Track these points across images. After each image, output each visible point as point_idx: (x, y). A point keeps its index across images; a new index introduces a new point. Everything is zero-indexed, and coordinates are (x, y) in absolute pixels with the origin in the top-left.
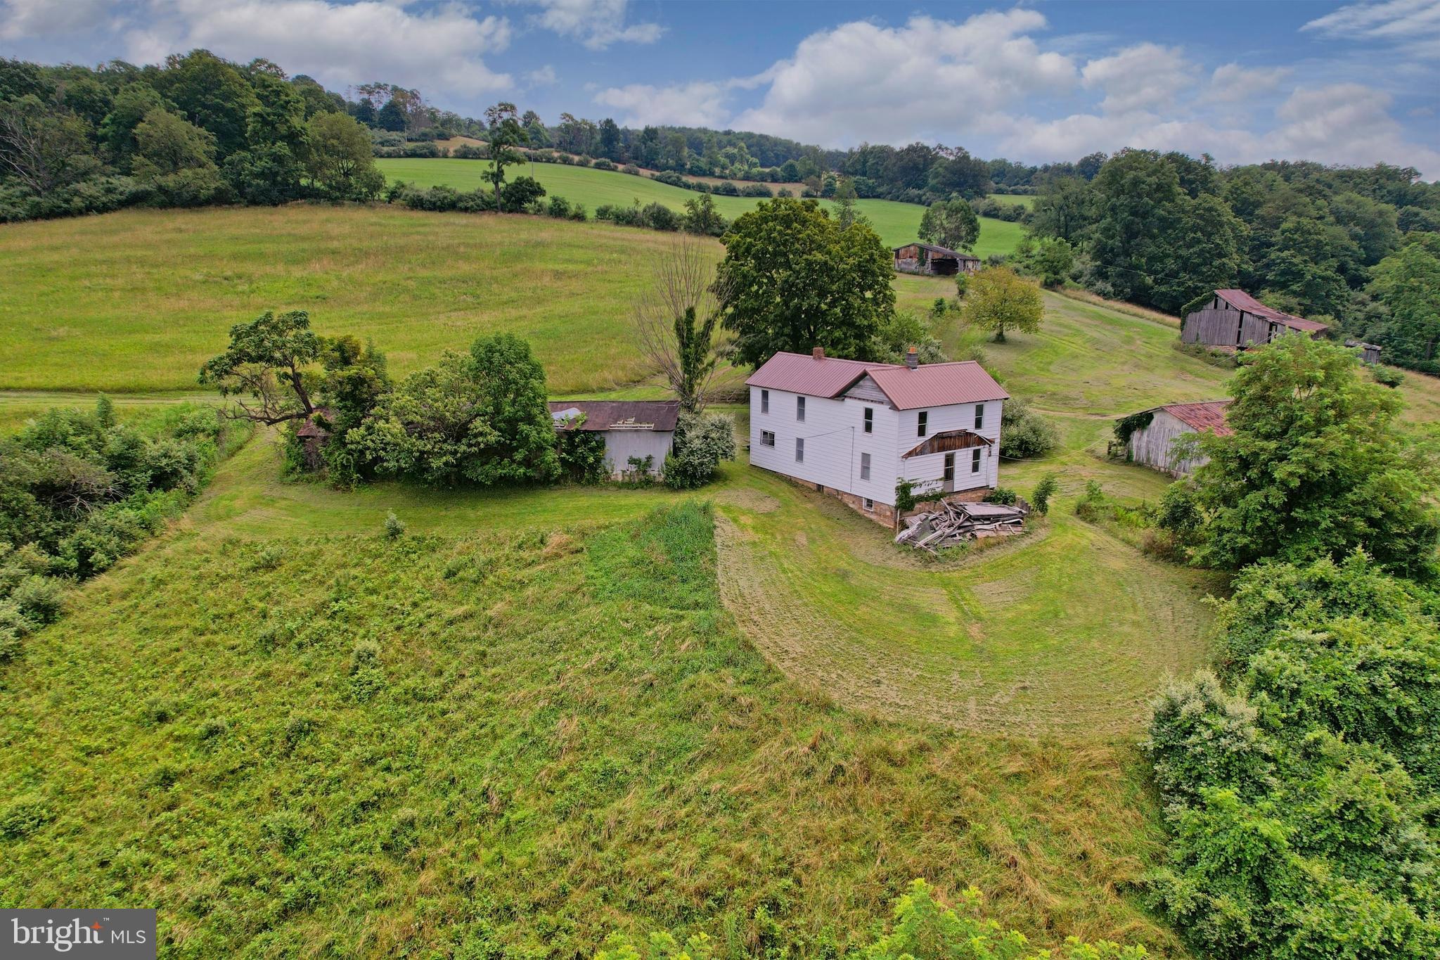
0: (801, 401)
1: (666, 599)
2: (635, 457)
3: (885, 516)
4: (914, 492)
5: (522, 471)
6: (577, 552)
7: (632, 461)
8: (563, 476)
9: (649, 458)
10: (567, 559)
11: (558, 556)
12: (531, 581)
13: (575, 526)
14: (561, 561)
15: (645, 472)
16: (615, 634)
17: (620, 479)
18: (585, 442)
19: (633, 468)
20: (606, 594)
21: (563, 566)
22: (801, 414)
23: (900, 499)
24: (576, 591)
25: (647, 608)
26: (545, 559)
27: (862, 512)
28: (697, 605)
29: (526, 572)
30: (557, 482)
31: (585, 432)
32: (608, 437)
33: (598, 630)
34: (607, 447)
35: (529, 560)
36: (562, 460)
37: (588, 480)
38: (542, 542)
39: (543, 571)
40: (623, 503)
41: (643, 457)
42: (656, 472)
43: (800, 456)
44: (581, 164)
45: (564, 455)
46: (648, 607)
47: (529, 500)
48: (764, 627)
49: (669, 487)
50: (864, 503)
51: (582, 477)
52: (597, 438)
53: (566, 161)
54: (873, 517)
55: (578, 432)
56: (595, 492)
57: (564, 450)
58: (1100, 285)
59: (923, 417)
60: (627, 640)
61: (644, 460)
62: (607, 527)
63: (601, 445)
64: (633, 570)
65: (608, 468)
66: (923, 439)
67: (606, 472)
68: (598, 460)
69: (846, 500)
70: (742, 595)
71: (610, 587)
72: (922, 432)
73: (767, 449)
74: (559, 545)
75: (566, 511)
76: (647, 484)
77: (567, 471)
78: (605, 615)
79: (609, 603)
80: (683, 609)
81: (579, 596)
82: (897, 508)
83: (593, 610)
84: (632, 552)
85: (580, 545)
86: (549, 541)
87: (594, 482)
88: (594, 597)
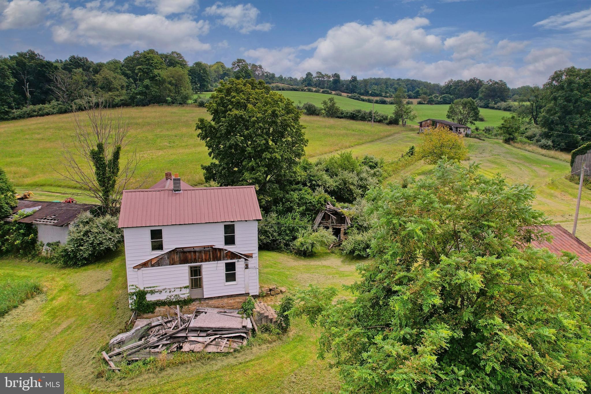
4: (150, 298)
9: (58, 243)
17: (46, 255)
23: (135, 303)
32: (39, 227)
34: (39, 234)
41: (55, 242)
44: (316, 92)
53: (310, 90)
58: (543, 141)
59: (156, 235)
65: (40, 247)
66: (158, 253)
67: (39, 250)
72: (157, 246)
82: (133, 310)
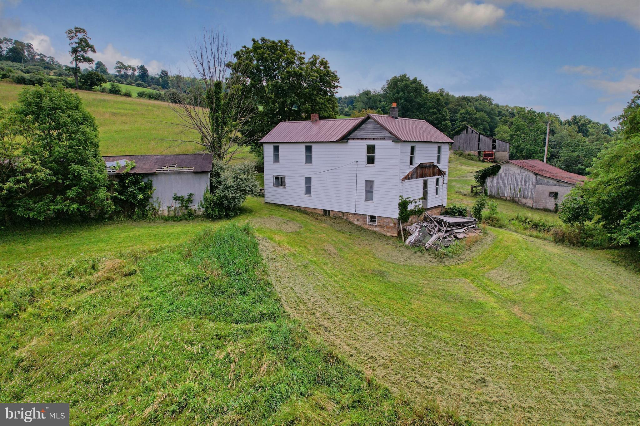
0: (308, 149)
1: (229, 314)
2: (179, 195)
3: (388, 227)
4: (409, 208)
5: (75, 206)
6: (130, 274)
7: (176, 198)
8: (116, 213)
9: (190, 196)
10: (120, 282)
11: (111, 279)
12: (78, 308)
13: (127, 251)
14: (114, 284)
15: (187, 207)
16: (180, 361)
17: (166, 214)
18: (135, 183)
19: (177, 204)
20: (164, 314)
21: (115, 290)
22: (308, 159)
23: (401, 213)
24: (129, 315)
25: (211, 326)
26: (96, 284)
27: (365, 227)
28: (262, 317)
29: (73, 300)
30: (110, 218)
31: (134, 174)
32: (154, 180)
33: (159, 358)
34: (154, 188)
35: (79, 286)
36: (114, 199)
37: (138, 215)
38: (93, 267)
39: (94, 296)
40: (170, 231)
41: (185, 195)
42: (196, 206)
43: (308, 191)
44: (128, 84)
45: (116, 194)
46: (212, 324)
47: (84, 234)
48: (336, 332)
49: (209, 217)
50: (368, 219)
51: (133, 213)
52: (146, 180)
53: (120, 82)
54: (377, 229)
55: (128, 175)
56: (145, 224)
57: (116, 190)
59: (412, 149)
60: (194, 367)
61: (186, 197)
62: (157, 251)
63: (149, 186)
64: (189, 287)
65: (156, 205)
66: (412, 168)
67: (154, 209)
68: (147, 198)
69: (351, 218)
70: (302, 302)
71: (166, 306)
72: (412, 161)
73: (279, 189)
74: (112, 270)
75: (119, 240)
76: (190, 216)
77: (119, 208)
78: (165, 338)
79: (167, 324)
80: (248, 322)
81: (134, 320)
82: (399, 220)
83: (150, 333)
84: (186, 270)
85: (133, 268)
86: (100, 266)
87: (144, 217)
88: (150, 319)
